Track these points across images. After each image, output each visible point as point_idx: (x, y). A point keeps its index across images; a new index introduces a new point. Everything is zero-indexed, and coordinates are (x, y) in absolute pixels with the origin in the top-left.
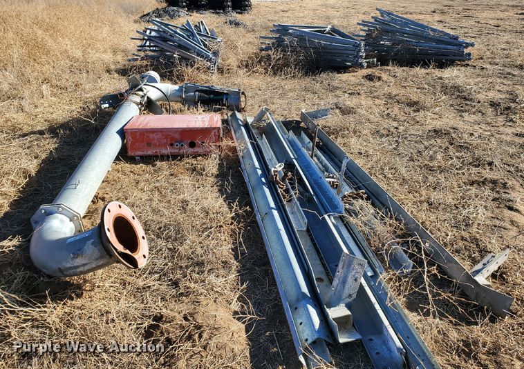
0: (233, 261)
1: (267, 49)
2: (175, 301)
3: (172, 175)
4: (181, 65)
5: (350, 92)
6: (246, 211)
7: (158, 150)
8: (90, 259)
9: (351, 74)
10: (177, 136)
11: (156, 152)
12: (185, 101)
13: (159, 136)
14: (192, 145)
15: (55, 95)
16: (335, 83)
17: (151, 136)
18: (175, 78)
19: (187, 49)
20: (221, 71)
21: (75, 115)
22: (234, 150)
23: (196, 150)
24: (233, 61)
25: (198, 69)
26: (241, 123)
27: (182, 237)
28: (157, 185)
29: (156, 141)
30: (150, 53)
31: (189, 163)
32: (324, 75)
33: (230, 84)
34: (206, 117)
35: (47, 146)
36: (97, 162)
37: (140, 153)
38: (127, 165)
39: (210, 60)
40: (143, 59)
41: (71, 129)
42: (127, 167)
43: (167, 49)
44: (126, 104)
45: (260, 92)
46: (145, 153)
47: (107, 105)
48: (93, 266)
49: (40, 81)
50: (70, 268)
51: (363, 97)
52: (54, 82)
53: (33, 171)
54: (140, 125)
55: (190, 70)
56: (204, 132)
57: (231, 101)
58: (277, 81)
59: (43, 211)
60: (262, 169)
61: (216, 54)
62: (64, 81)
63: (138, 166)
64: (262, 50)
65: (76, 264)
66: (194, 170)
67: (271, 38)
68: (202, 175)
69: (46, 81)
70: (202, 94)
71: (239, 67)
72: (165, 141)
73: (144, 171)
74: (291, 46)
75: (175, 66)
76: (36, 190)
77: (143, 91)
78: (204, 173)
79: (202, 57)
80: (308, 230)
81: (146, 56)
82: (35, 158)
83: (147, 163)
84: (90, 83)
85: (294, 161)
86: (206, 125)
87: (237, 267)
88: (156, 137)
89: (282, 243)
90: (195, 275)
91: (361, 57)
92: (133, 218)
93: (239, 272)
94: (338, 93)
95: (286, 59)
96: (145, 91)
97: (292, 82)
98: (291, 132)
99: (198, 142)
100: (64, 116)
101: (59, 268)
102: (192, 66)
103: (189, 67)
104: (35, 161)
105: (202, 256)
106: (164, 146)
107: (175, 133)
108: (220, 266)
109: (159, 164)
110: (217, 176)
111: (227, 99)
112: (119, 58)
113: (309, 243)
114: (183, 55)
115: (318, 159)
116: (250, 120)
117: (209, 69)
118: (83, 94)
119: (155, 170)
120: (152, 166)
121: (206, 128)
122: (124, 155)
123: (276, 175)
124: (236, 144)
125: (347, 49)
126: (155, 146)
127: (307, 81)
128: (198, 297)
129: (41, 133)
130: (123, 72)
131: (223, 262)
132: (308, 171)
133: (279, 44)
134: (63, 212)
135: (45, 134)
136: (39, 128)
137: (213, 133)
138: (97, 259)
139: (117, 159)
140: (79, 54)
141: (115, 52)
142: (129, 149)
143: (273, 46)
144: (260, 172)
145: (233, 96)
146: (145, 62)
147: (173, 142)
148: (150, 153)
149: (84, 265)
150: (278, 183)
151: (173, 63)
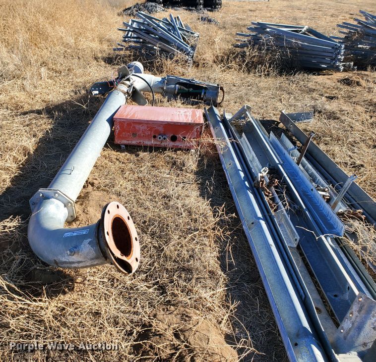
0: (220, 272)
1: (242, 46)
2: (164, 310)
3: (153, 167)
4: (160, 57)
5: (328, 95)
6: (232, 218)
7: (142, 141)
8: (85, 257)
9: (326, 77)
10: (161, 129)
11: (140, 142)
12: (165, 93)
13: (145, 127)
14: (174, 139)
15: (51, 78)
16: (311, 85)
17: (137, 127)
18: (155, 69)
19: (168, 42)
20: (196, 64)
21: (67, 97)
22: (214, 147)
23: (177, 144)
24: (209, 56)
25: (177, 61)
26: (219, 119)
27: (166, 234)
28: (140, 175)
29: (141, 132)
30: (133, 44)
31: (169, 156)
32: (299, 77)
33: (206, 79)
34: (188, 111)
35: (44, 126)
36: (89, 149)
37: (125, 142)
38: (113, 152)
39: (188, 54)
40: (127, 49)
41: (64, 111)
42: (114, 154)
43: (150, 41)
44: (115, 92)
45: (234, 88)
46: (130, 142)
47: (97, 92)
48: (88, 264)
49: (39, 63)
50: (65, 262)
51: (342, 101)
52: (51, 65)
53: (31, 149)
54: (128, 115)
55: (169, 62)
56: (187, 127)
57: (209, 96)
58: (251, 78)
59: (41, 195)
60: (244, 171)
61: (193, 48)
62: (59, 65)
63: (123, 154)
64: (237, 46)
65: (71, 260)
66: (174, 163)
67: (248, 36)
68: (182, 170)
69: (44, 64)
70: (182, 87)
71: (215, 62)
72: (149, 132)
73: (128, 160)
74: (267, 45)
75: (155, 58)
76: (34, 168)
77: (129, 81)
78: (184, 168)
79: (182, 50)
80: (298, 247)
81: (130, 47)
82: (34, 136)
83: (131, 152)
84: (80, 68)
85: (280, 166)
86: (189, 120)
87: (225, 280)
88: (142, 128)
89: (275, 262)
90: (182, 283)
91: (339, 60)
92: (129, 218)
93: (227, 286)
94: (315, 95)
95: (260, 57)
96: (131, 81)
97: (266, 80)
98: (272, 134)
99: (180, 136)
100: (59, 98)
101: (55, 260)
102: (171, 59)
103: (169, 60)
104: (34, 139)
105: (188, 261)
106: (148, 137)
107: (160, 126)
108: (206, 276)
109: (142, 154)
110: (196, 173)
111: (205, 93)
112: (105, 47)
113: (301, 263)
114: (163, 47)
115: (304, 167)
116: (228, 117)
117: (186, 62)
118: (75, 78)
119: (138, 160)
120: (136, 155)
121: (190, 124)
122: (111, 143)
123: (263, 182)
124: (216, 142)
125: (325, 51)
126: (140, 137)
127: (282, 80)
128: (187, 310)
129: (39, 112)
130: (109, 60)
131: (210, 272)
132: (295, 179)
133: (255, 41)
134: (59, 198)
135: (42, 114)
136: (37, 108)
137: (195, 130)
138: (92, 259)
139: (106, 146)
140: (72, 41)
141: (101, 42)
142: (116, 137)
143: (250, 44)
144: (242, 174)
145: (211, 91)
146: (128, 53)
147: (157, 135)
148: (134, 142)
149: (79, 262)
150: (263, 189)
151: (153, 55)
